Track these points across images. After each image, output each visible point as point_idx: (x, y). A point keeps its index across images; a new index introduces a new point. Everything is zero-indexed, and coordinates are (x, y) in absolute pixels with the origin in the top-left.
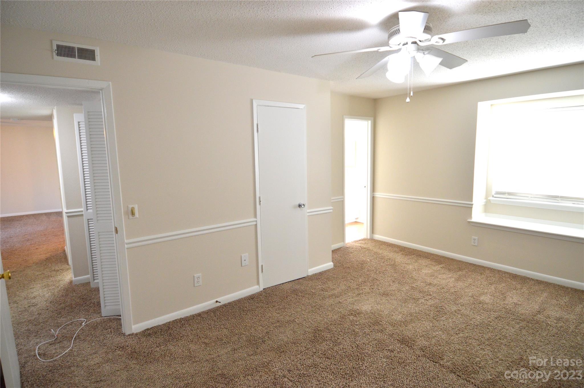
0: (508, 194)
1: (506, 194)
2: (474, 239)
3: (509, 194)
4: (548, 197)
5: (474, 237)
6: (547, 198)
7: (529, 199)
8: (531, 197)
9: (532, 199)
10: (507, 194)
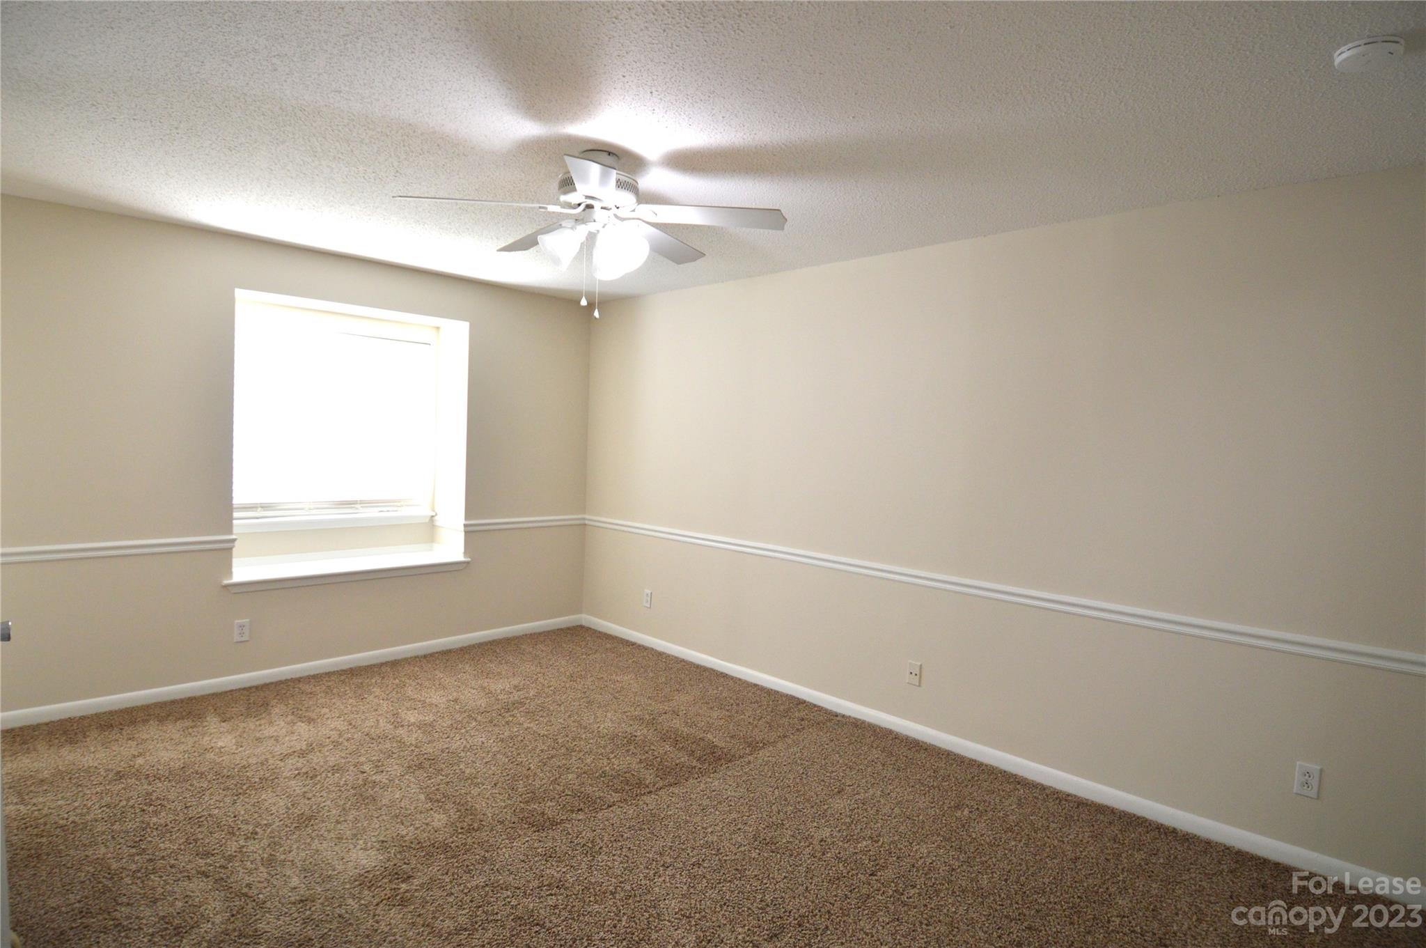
0: (262, 507)
1: (257, 507)
2: (241, 627)
3: (265, 507)
4: (335, 504)
5: (239, 621)
6: (334, 506)
7: (307, 513)
8: (310, 509)
9: (314, 512)
10: (260, 509)
